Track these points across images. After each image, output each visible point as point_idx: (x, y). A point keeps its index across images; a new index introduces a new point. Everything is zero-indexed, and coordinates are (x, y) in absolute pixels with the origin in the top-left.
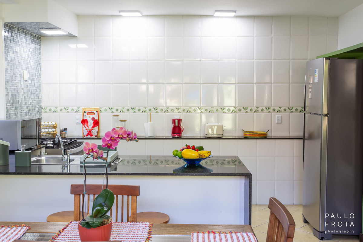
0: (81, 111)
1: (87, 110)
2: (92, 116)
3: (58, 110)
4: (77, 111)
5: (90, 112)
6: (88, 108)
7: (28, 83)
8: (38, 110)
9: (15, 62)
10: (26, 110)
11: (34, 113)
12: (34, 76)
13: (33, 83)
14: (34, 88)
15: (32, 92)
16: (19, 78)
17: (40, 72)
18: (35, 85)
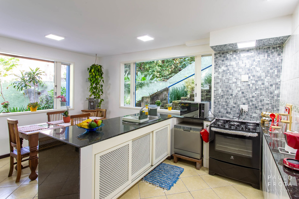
6: (287, 104)
7: (249, 83)
8: (269, 102)
9: (228, 71)
10: (244, 101)
11: (260, 104)
12: (262, 78)
13: (260, 83)
14: (262, 86)
15: (256, 89)
16: (235, 80)
17: (276, 73)
18: (263, 84)
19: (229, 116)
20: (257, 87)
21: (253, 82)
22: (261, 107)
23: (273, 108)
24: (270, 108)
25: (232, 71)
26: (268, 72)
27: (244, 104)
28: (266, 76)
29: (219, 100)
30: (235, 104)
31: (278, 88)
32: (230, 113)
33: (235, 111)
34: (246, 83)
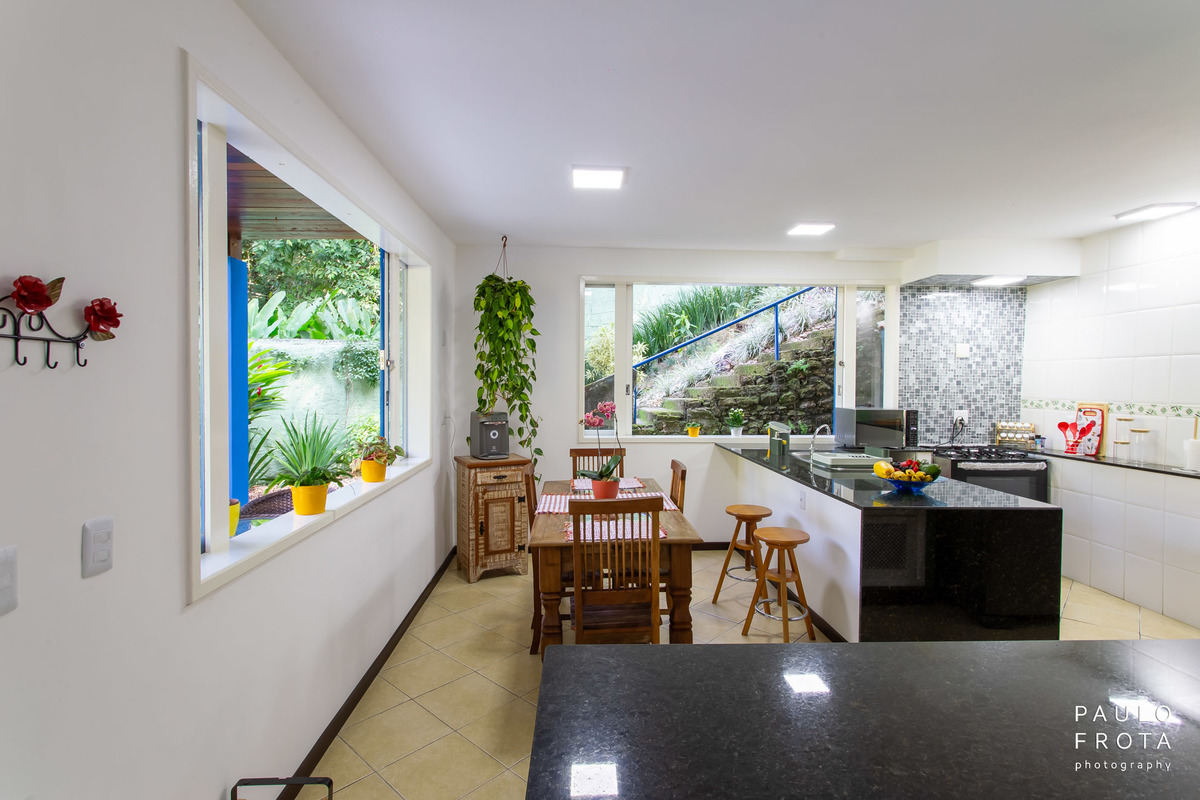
0: (1077, 407)
1: (1085, 407)
2: (1090, 419)
4: (1070, 408)
5: (1089, 410)
6: (1087, 402)
7: (971, 362)
8: (1004, 402)
9: (930, 334)
10: (962, 401)
11: (989, 407)
12: (993, 351)
13: (989, 361)
14: (993, 368)
15: (983, 375)
16: (943, 355)
17: (1016, 343)
18: (995, 364)
19: (931, 437)
20: (985, 371)
21: (980, 360)
22: (991, 413)
23: (1010, 414)
24: (1006, 413)
25: (938, 334)
26: (1003, 339)
27: (961, 408)
28: (1000, 347)
29: (910, 401)
30: (944, 408)
31: (1019, 372)
32: (933, 430)
33: (944, 425)
34: (964, 361)
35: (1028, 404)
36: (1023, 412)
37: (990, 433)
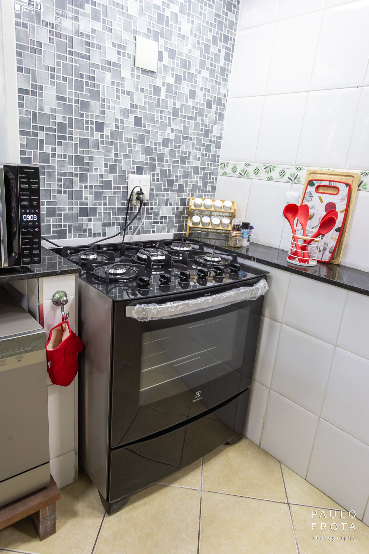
0: (304, 177)
1: (318, 177)
2: (328, 199)
3: (251, 170)
4: (294, 179)
5: (327, 183)
6: (324, 170)
7: (158, 82)
8: (198, 164)
10: (141, 158)
11: (180, 171)
13: (185, 88)
14: (190, 103)
15: (176, 112)
16: (112, 56)
18: (193, 94)
19: (90, 225)
20: (178, 106)
21: (171, 80)
22: (181, 182)
23: (205, 185)
24: (200, 183)
26: (207, 48)
27: (140, 171)
28: (202, 64)
29: (48, 149)
30: (113, 169)
32: (94, 211)
33: (112, 201)
34: (148, 78)
35: (229, 170)
36: (221, 182)
37: (179, 216)
